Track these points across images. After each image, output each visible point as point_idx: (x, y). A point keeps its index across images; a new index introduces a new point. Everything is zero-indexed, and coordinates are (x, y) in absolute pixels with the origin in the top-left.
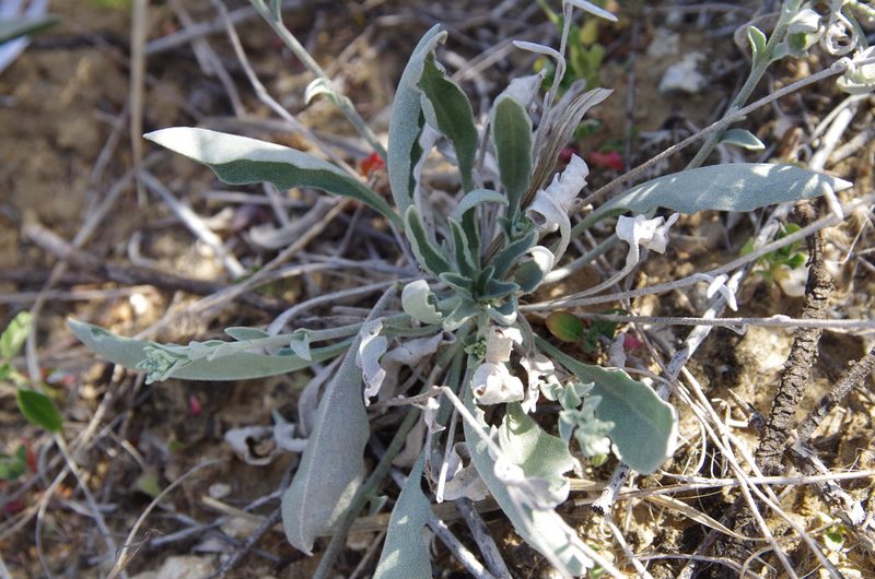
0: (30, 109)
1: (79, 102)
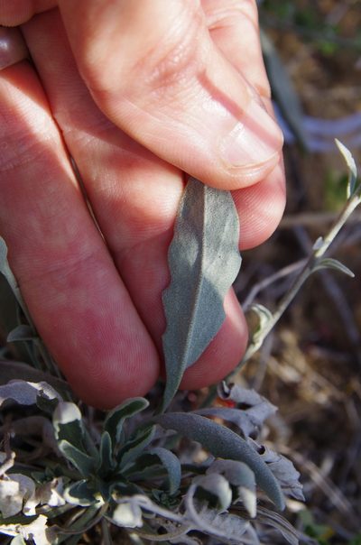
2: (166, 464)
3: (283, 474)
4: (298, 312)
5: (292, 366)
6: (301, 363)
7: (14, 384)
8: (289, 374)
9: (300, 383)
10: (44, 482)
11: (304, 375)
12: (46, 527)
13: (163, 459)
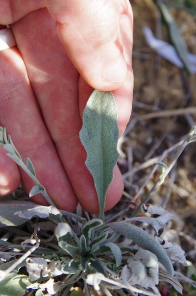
0: (156, 74)
1: (161, 92)
2: (114, 252)
3: (176, 253)
4: (187, 159)
5: (184, 188)
6: (189, 186)
7: (37, 208)
8: (183, 193)
9: (189, 197)
10: (53, 261)
11: (191, 193)
12: (54, 283)
13: (112, 249)
